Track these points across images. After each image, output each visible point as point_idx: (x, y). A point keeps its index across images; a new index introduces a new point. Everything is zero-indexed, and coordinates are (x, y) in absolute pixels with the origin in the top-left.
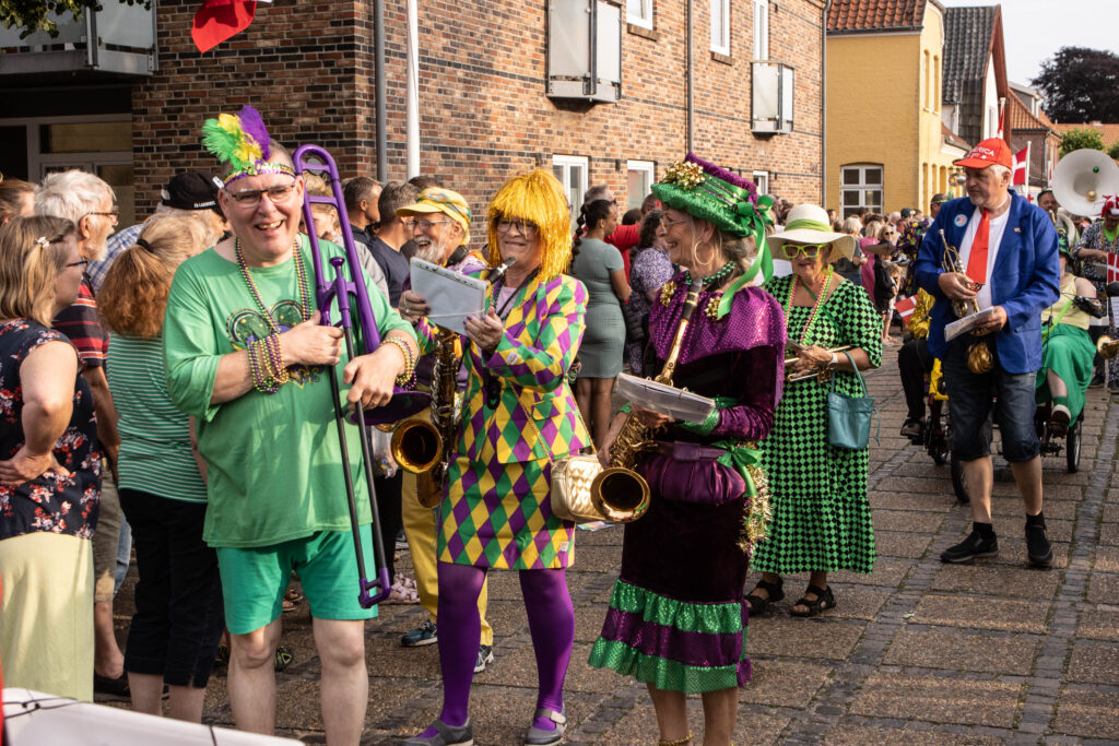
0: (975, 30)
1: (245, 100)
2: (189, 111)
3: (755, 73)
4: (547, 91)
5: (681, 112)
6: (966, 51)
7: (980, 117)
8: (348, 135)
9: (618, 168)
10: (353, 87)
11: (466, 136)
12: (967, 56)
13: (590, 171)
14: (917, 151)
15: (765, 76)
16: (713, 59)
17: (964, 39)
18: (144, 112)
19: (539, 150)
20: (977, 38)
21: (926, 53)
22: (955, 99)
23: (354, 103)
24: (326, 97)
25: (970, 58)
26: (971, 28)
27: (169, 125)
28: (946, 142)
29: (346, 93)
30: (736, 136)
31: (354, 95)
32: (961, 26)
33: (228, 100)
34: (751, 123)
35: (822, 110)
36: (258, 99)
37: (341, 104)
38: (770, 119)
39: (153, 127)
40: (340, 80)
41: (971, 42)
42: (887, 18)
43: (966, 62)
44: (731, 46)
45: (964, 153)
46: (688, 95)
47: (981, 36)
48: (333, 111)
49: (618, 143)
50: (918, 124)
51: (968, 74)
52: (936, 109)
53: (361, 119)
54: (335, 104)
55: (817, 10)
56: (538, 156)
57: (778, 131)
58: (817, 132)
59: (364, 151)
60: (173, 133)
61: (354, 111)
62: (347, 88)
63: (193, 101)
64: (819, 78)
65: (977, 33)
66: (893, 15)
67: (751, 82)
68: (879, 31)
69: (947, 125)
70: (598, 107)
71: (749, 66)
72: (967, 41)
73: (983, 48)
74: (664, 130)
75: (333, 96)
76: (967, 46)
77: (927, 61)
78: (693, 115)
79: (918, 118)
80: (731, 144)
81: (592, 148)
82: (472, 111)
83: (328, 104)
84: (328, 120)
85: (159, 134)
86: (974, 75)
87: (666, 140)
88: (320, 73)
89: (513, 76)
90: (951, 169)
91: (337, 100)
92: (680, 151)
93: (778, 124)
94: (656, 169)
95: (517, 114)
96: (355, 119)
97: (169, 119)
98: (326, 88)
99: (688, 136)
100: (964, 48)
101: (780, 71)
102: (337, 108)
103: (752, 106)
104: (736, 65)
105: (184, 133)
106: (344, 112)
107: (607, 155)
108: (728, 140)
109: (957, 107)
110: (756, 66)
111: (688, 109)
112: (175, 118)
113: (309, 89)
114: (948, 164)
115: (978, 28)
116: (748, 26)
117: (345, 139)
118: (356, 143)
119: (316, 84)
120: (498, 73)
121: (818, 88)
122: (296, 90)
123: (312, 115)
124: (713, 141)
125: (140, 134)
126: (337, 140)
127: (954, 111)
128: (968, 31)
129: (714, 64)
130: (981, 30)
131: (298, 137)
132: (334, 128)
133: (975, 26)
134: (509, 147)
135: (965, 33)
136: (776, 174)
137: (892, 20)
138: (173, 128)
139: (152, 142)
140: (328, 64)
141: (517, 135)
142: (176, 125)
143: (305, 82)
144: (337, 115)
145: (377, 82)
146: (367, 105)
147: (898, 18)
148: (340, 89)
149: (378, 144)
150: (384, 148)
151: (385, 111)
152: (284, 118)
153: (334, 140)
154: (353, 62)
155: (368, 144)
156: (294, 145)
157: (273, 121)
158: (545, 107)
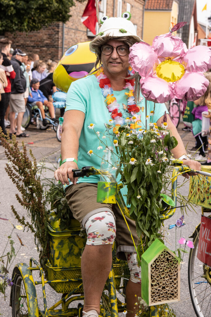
1: (33, 36)
2: (19, 37)
4: (87, 34)
10: (58, 35)
12: (185, 16)
20: (188, 10)
22: (180, 31)
29: (57, 36)
31: (59, 37)
32: (183, 5)
36: (36, 36)
37: (55, 39)
40: (56, 33)
42: (161, 6)
43: (184, 19)
47: (190, 9)
48: (53, 40)
53: (60, 42)
55: (142, 5)
59: (60, 49)
61: (58, 41)
64: (141, 26)
68: (158, 10)
72: (185, 11)
73: (190, 14)
75: (54, 37)
76: (185, 13)
77: (173, 20)
83: (52, 38)
84: (52, 42)
88: (51, 31)
89: (81, 31)
91: (55, 37)
98: (52, 35)
102: (55, 40)
105: (17, 42)
106: (56, 40)
113: (49, 35)
117: (56, 46)
118: (59, 47)
120: (79, 31)
122: (45, 35)
123: (48, 41)
126: (54, 47)
127: (180, 35)
128: (185, 7)
130: (190, 7)
131: (45, 45)
132: (54, 44)
133: (188, 6)
140: (53, 30)
143: (47, 33)
144: (55, 41)
145: (63, 34)
146: (61, 39)
147: (164, 6)
148: (55, 35)
149: (62, 48)
150: (64, 49)
151: (64, 40)
152: (42, 41)
153: (53, 46)
154: (59, 30)
155: (61, 48)
156: (44, 47)
157: (40, 41)
158: (87, 38)
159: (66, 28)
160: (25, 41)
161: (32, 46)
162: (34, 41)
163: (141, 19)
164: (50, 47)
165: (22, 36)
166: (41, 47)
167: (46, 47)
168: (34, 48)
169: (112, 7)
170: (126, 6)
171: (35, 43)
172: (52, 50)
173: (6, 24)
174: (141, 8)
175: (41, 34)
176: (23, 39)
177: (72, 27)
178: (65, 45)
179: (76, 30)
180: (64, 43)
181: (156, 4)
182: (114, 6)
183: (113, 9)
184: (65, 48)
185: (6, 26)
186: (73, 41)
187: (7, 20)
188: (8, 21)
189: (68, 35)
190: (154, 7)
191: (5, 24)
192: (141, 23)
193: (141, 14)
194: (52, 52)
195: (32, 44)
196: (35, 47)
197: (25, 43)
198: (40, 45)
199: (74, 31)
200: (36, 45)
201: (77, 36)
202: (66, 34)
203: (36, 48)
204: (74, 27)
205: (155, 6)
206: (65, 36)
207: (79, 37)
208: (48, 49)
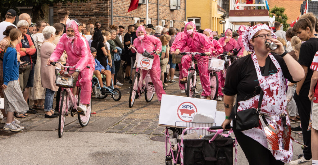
1: (82, 6)
5: (156, 5)
7: (229, 1)
8: (106, 14)
10: (107, 4)
11: (122, 13)
14: (211, 13)
18: (57, 7)
19: (132, 16)
23: (107, 7)
24: (101, 6)
28: (219, 10)
29: (105, 5)
30: (167, 11)
31: (107, 5)
34: (170, 7)
35: (185, 2)
36: (85, 5)
37: (104, 7)
38: (173, 6)
40: (104, 2)
45: (224, 13)
46: (158, 1)
48: (103, 9)
49: (145, 14)
50: (211, 5)
52: (216, 0)
53: (108, 10)
54: (103, 7)
56: (132, 18)
57: (177, 9)
58: (184, 8)
61: (107, 9)
62: (106, 4)
63: (69, 6)
69: (219, 5)
70: (142, 5)
74: (153, 10)
75: (102, 6)
78: (159, 5)
79: (211, 3)
80: (166, 13)
81: (141, 15)
82: (123, 8)
83: (101, 7)
84: (101, 11)
87: (153, 13)
88: (100, 0)
90: (220, 19)
92: (156, 15)
93: (177, 7)
94: (151, 20)
96: (107, 11)
98: (101, 4)
99: (158, 11)
103: (170, 2)
106: (105, 9)
107: (143, 17)
108: (165, 12)
111: (157, 4)
113: (97, 4)
114: (219, 17)
117: (105, 15)
118: (108, 16)
119: (99, 3)
122: (94, 4)
123: (97, 10)
124: (162, 12)
125: (55, 12)
131: (94, 14)
132: (103, 12)
134: (128, 16)
136: (175, 21)
141: (129, 13)
143: (96, 2)
145: (111, 2)
146: (109, 7)
148: (104, 4)
149: (111, 16)
150: (112, 17)
151: (113, 9)
152: (91, 10)
153: (102, 15)
155: (109, 16)
156: (93, 16)
157: (88, 11)
160: (73, 11)
161: (81, 16)
162: (83, 11)
164: (100, 16)
165: (71, 6)
166: (89, 16)
167: (95, 16)
168: (83, 18)
171: (84, 13)
172: (102, 18)
175: (90, 4)
176: (72, 9)
178: (114, 13)
180: (113, 11)
184: (114, 16)
186: (120, 9)
189: (116, 3)
194: (101, 21)
195: (81, 14)
196: (84, 16)
197: (74, 13)
198: (89, 14)
200: (85, 14)
201: (124, 4)
202: (114, 3)
203: (85, 18)
206: (113, 4)
207: (126, 5)
208: (97, 18)
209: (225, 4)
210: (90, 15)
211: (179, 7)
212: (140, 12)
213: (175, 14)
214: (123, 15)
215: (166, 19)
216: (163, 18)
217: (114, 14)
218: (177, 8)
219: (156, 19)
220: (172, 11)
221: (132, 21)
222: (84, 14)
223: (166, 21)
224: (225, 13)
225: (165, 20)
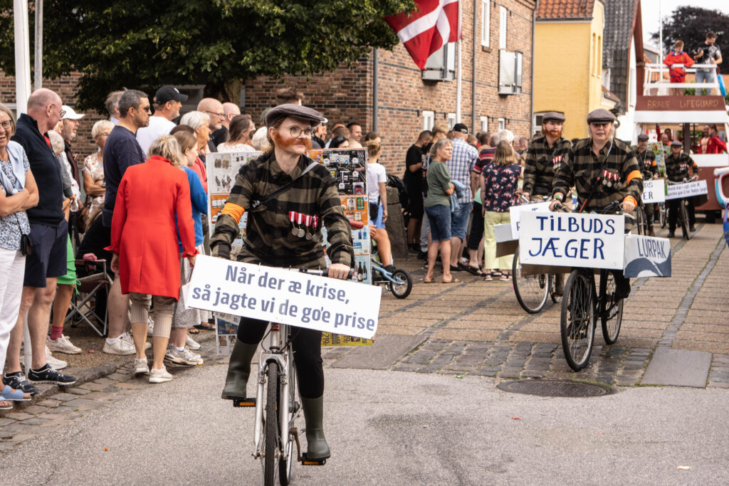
0: (621, 12)
1: (307, 83)
3: (501, 56)
4: (422, 76)
5: (469, 83)
6: (616, 27)
7: (626, 77)
8: (362, 102)
9: (445, 117)
10: (366, 79)
11: (396, 102)
12: (616, 32)
13: (435, 119)
14: (588, 104)
15: (507, 59)
16: (483, 50)
17: (614, 18)
18: (252, 87)
19: (419, 108)
20: (623, 18)
21: (594, 35)
22: (608, 64)
23: (365, 87)
24: (352, 83)
25: (618, 33)
26: (619, 10)
27: (265, 94)
28: (605, 97)
29: (362, 82)
30: (492, 97)
31: (366, 83)
32: (612, 9)
33: (299, 83)
34: (498, 87)
35: (531, 77)
36: (315, 83)
37: (358, 87)
38: (506, 86)
39: (256, 94)
40: (359, 76)
41: (619, 21)
42: (568, 11)
43: (616, 36)
44: (490, 41)
45: (614, 104)
46: (473, 74)
47: (626, 16)
48: (355, 91)
49: (445, 103)
50: (588, 85)
51: (617, 45)
52: (599, 74)
53: (368, 94)
54: (356, 87)
55: (530, 10)
56: (418, 111)
57: (514, 93)
58: (528, 91)
59: (369, 110)
60: (268, 98)
61: (366, 91)
62: (363, 80)
64: (530, 56)
65: (624, 14)
66: (572, 9)
67: (499, 62)
68: (562, 19)
69: (604, 84)
70: (439, 83)
71: (497, 52)
72: (616, 20)
73: (628, 26)
74: (462, 95)
75: (355, 83)
76: (616, 24)
77: (594, 40)
78: (475, 84)
79: (588, 81)
80: (489, 102)
81: (437, 106)
82: (398, 89)
83: (352, 87)
84: (352, 95)
85: (260, 98)
86: (621, 46)
87: (463, 100)
88: (349, 72)
89: (411, 69)
91: (357, 85)
92: (468, 107)
95: (412, 89)
96: (366, 95)
97: (266, 91)
98: (351, 79)
99: (472, 98)
100: (614, 25)
101: (516, 55)
102: (357, 89)
103: (499, 77)
104: (492, 53)
106: (360, 91)
107: (441, 110)
108: (488, 99)
109: (609, 70)
110: (501, 51)
111: (472, 81)
112: (269, 91)
113: (343, 79)
115: (624, 10)
116: (498, 27)
117: (360, 104)
118: (366, 106)
119: (346, 77)
120: (407, 68)
121: (529, 62)
122: (335, 80)
123: (343, 92)
124: (481, 100)
125: (249, 98)
126: (356, 105)
127: (607, 73)
128: (617, 13)
129: (484, 53)
130: (626, 12)
131: (336, 102)
132: (355, 99)
133: (622, 9)
134: (408, 107)
135: (614, 13)
136: (509, 120)
137: (572, 12)
138: (268, 96)
139: (256, 102)
140: (353, 68)
141: (412, 100)
142: (269, 94)
143: (340, 76)
144: (357, 93)
145: (374, 76)
146: (370, 88)
147: (575, 11)
148: (359, 80)
149: (374, 107)
150: (377, 108)
151: (377, 91)
152: (328, 93)
153: (354, 104)
154: (366, 68)
155: (370, 107)
156: (333, 107)
157: (323, 95)
158: (421, 84)
159: (380, 63)
162: (311, 95)
163: (528, 41)
164: (348, 107)
166: (326, 106)
167: (338, 107)
169: (472, 16)
170: (498, 12)
172: (352, 112)
173: (262, 55)
174: (528, 17)
175: (327, 79)
177: (392, 61)
178: (380, 100)
179: (400, 67)
180: (378, 96)
181: (556, 7)
182: (474, 14)
183: (474, 20)
184: (380, 108)
185: (263, 61)
186: (394, 91)
187: (265, 49)
188: (267, 51)
189: (384, 78)
190: (552, 13)
191: (261, 57)
192: (528, 48)
193: (529, 29)
198: (325, 102)
199: (395, 69)
200: (316, 102)
201: (402, 81)
202: (379, 77)
204: (396, 61)
205: (556, 11)
206: (379, 80)
207: (406, 82)
208: (342, 110)
209: (618, 82)
210: (327, 104)
211: (518, 90)
212: (434, 100)
213: (509, 105)
214: (400, 106)
215: (491, 115)
216: (483, 114)
217: (379, 104)
218: (514, 90)
219: (470, 116)
220: (503, 96)
221: (418, 118)
222: (312, 102)
223: (491, 119)
224: (617, 103)
225: (488, 117)
